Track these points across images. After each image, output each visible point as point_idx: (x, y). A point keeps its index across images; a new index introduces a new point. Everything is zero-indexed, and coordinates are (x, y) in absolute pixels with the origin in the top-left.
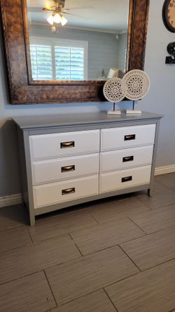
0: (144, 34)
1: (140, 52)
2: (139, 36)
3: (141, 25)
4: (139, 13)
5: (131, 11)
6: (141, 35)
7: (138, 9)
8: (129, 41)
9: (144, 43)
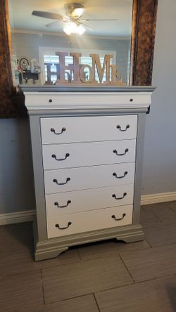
0: (152, 38)
1: (147, 58)
2: (145, 40)
3: (148, 27)
4: (145, 14)
5: (135, 12)
6: (148, 40)
7: (143, 9)
8: (133, 47)
9: (152, 48)
